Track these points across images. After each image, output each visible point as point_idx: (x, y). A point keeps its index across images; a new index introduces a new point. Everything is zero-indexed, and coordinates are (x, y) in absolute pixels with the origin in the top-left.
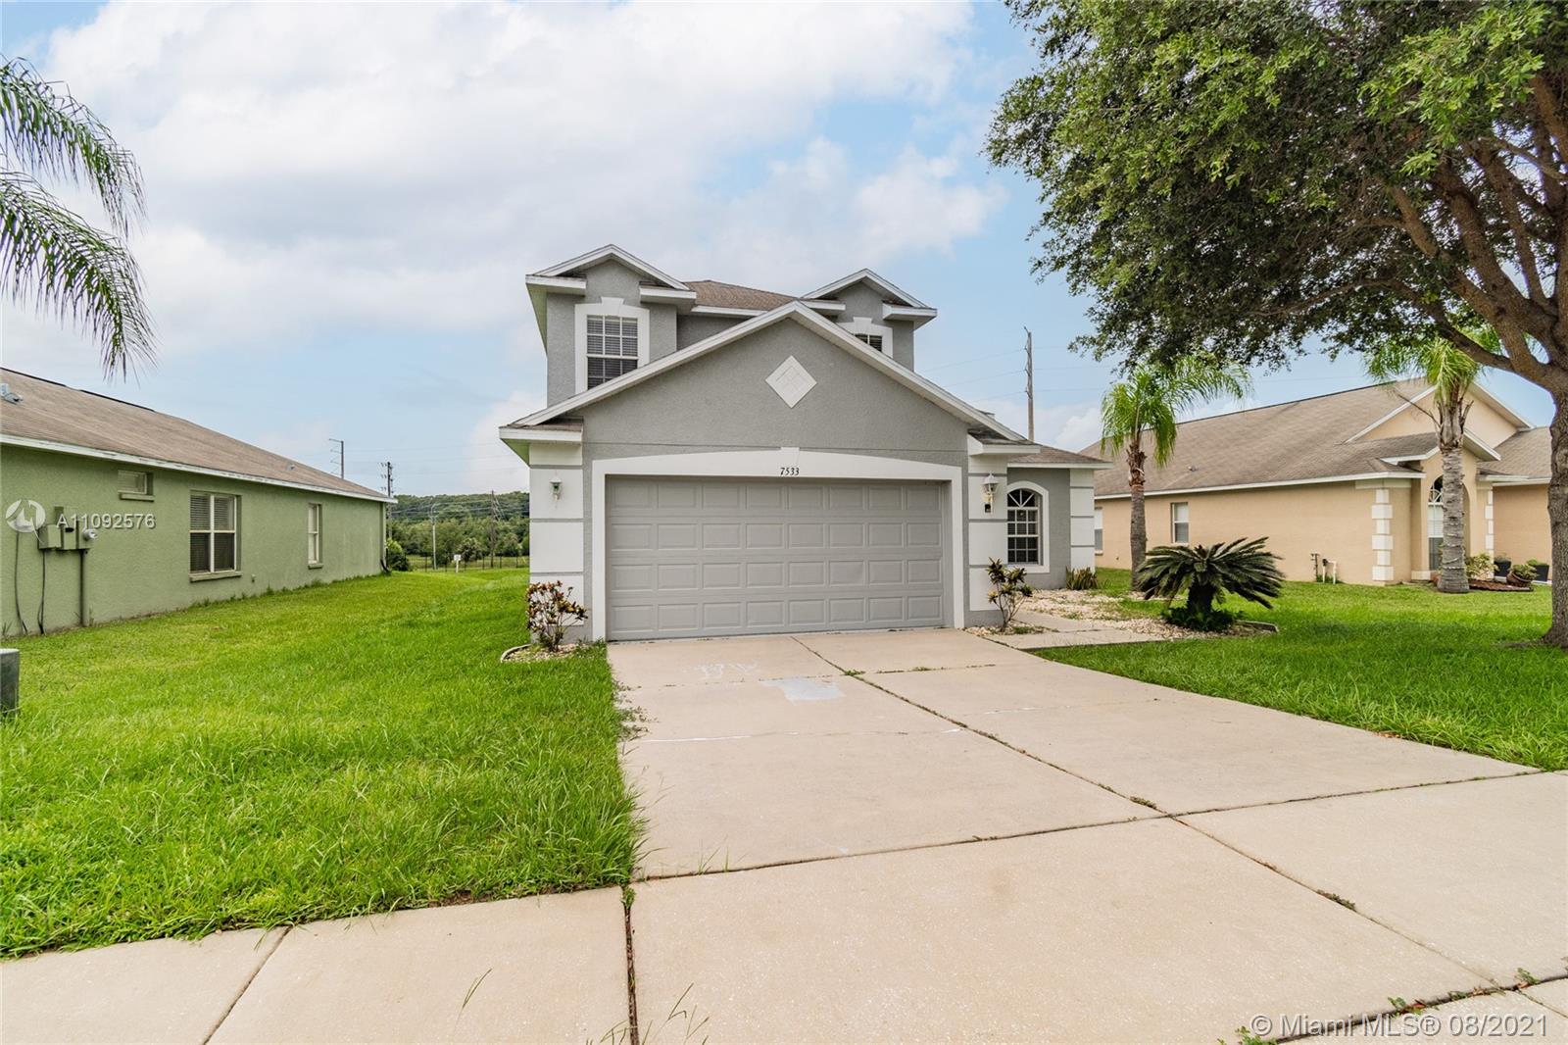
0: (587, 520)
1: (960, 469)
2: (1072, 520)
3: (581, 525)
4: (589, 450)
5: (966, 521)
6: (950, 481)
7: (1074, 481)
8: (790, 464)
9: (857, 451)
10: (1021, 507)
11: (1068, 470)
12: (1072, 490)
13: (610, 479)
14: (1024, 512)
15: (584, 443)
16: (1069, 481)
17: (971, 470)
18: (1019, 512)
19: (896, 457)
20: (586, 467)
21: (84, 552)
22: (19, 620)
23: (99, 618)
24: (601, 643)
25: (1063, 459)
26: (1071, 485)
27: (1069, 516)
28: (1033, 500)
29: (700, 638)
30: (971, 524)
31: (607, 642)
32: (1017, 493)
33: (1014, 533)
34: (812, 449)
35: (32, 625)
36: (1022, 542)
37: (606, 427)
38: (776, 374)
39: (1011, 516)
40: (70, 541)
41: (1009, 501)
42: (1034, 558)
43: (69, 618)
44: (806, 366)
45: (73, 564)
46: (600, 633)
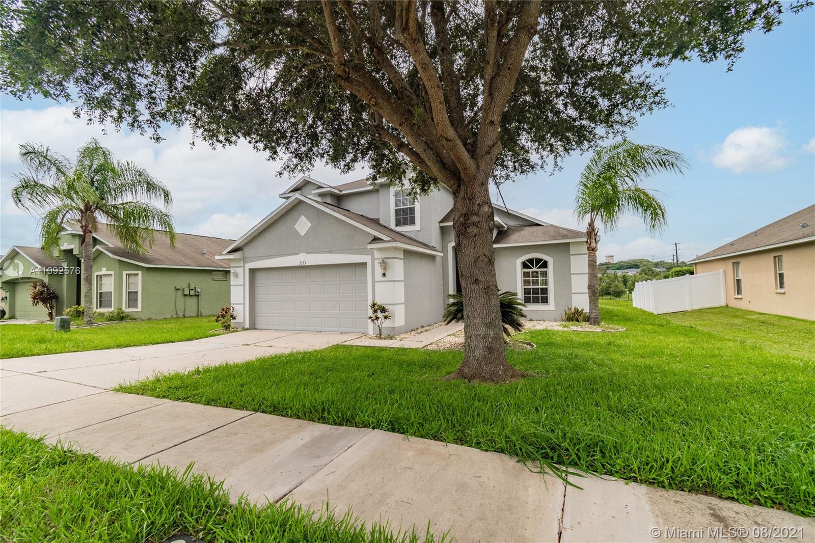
0: (244, 285)
1: (370, 256)
2: (572, 276)
3: (242, 287)
4: (245, 260)
5: (374, 281)
7: (573, 250)
8: (303, 260)
9: (326, 252)
10: (535, 269)
11: (569, 243)
12: (571, 256)
13: (253, 271)
14: (537, 272)
15: (243, 258)
16: (569, 250)
17: (376, 257)
18: (533, 272)
20: (244, 266)
21: (198, 296)
22: (177, 314)
23: (204, 314)
24: (247, 329)
25: (564, 237)
26: (571, 253)
27: (570, 274)
28: (545, 265)
29: (278, 330)
30: (376, 283)
31: (249, 329)
32: (531, 261)
33: (530, 285)
34: (311, 253)
35: (181, 315)
36: (536, 291)
37: (248, 251)
38: (297, 224)
39: (526, 275)
40: (192, 293)
41: (525, 265)
42: (545, 300)
43: (194, 313)
44: (308, 218)
45: (194, 299)
46: (247, 326)
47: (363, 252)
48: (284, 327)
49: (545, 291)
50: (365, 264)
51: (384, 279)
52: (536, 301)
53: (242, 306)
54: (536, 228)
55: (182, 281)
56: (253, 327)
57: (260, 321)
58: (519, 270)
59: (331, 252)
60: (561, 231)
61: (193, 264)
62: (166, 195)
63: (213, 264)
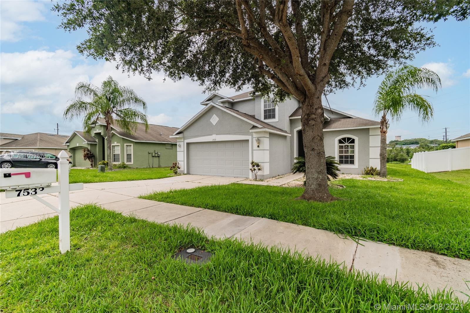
0: (184, 151)
1: (251, 136)
2: (370, 148)
4: (184, 138)
5: (252, 150)
6: (249, 140)
7: (371, 132)
8: (214, 138)
9: (227, 134)
10: (346, 144)
11: (369, 129)
12: (370, 136)
13: (188, 144)
14: (348, 146)
16: (369, 133)
17: (254, 136)
18: (345, 146)
19: (236, 134)
20: (184, 141)
21: (159, 157)
22: (149, 166)
23: (162, 166)
24: (185, 174)
25: (366, 125)
26: (370, 134)
27: (368, 147)
28: (353, 141)
29: (201, 175)
30: (254, 151)
31: (187, 174)
32: (344, 139)
33: (343, 153)
34: (218, 134)
35: (151, 167)
36: (346, 157)
37: (186, 133)
38: (212, 118)
39: (341, 147)
40: (156, 155)
41: (340, 142)
42: (352, 162)
43: (157, 166)
44: (217, 116)
45: (157, 158)
46: (186, 172)
47: (247, 134)
48: (204, 174)
49: (352, 157)
50: (248, 141)
51: (258, 149)
52: (347, 162)
53: (183, 162)
54: (348, 119)
55: (152, 149)
56: (188, 173)
57: (192, 170)
58: (337, 145)
59: (230, 134)
60: (365, 121)
61: (156, 140)
62: (144, 104)
63: (166, 140)
